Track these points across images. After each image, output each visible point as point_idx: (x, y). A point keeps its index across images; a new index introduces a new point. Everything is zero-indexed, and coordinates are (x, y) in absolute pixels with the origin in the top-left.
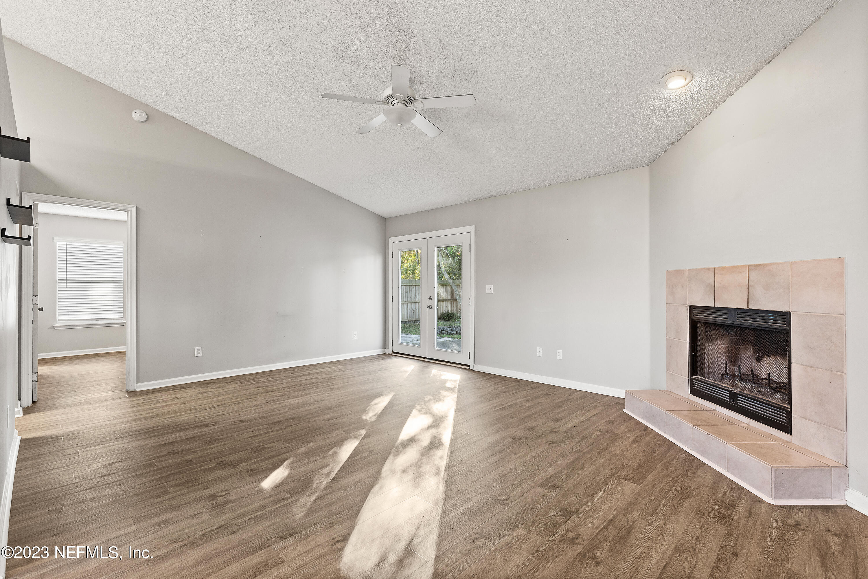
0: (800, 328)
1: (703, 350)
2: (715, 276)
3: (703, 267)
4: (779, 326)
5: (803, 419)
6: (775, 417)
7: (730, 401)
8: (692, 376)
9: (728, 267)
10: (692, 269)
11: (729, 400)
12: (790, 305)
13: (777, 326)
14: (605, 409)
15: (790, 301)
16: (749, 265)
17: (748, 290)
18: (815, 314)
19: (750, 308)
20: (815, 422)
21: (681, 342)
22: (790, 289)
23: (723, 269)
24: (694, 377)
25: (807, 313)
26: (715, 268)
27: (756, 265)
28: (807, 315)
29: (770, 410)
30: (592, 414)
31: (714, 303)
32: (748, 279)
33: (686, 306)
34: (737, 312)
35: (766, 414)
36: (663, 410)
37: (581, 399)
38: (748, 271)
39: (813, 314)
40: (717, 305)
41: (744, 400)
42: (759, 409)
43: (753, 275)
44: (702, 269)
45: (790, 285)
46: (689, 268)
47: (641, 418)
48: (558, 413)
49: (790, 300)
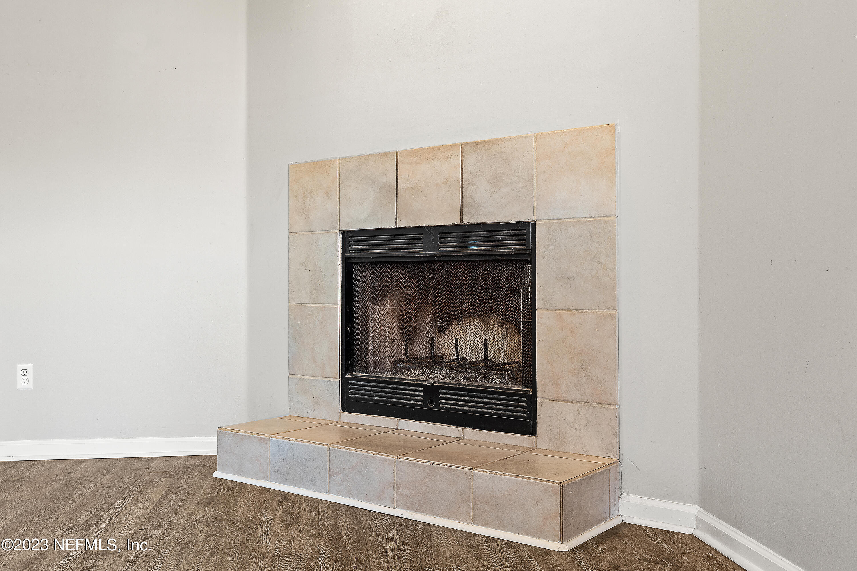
0: (551, 247)
1: (365, 320)
2: (397, 168)
3: (372, 152)
4: (514, 249)
5: (555, 402)
6: (506, 413)
7: (425, 405)
8: (346, 374)
9: (425, 149)
10: (349, 158)
11: (422, 404)
12: (535, 209)
13: (511, 249)
14: (174, 481)
15: (535, 203)
16: (463, 144)
17: (462, 189)
18: (574, 220)
19: (466, 221)
20: (573, 402)
21: (323, 308)
22: (535, 182)
23: (415, 152)
24: (348, 375)
25: (562, 221)
26: (397, 153)
27: (477, 143)
28: (561, 223)
29: (499, 402)
30: (156, 497)
31: (396, 219)
32: (462, 170)
33: (336, 233)
34: (440, 234)
35: (492, 411)
36: (324, 445)
37: (104, 474)
38: (462, 155)
39: (570, 220)
40: (402, 224)
41: (451, 397)
42: (478, 405)
43: (471, 161)
44: (370, 156)
45: (535, 175)
46: (342, 156)
47: (264, 478)
48: (73, 513)
49: (535, 201)
